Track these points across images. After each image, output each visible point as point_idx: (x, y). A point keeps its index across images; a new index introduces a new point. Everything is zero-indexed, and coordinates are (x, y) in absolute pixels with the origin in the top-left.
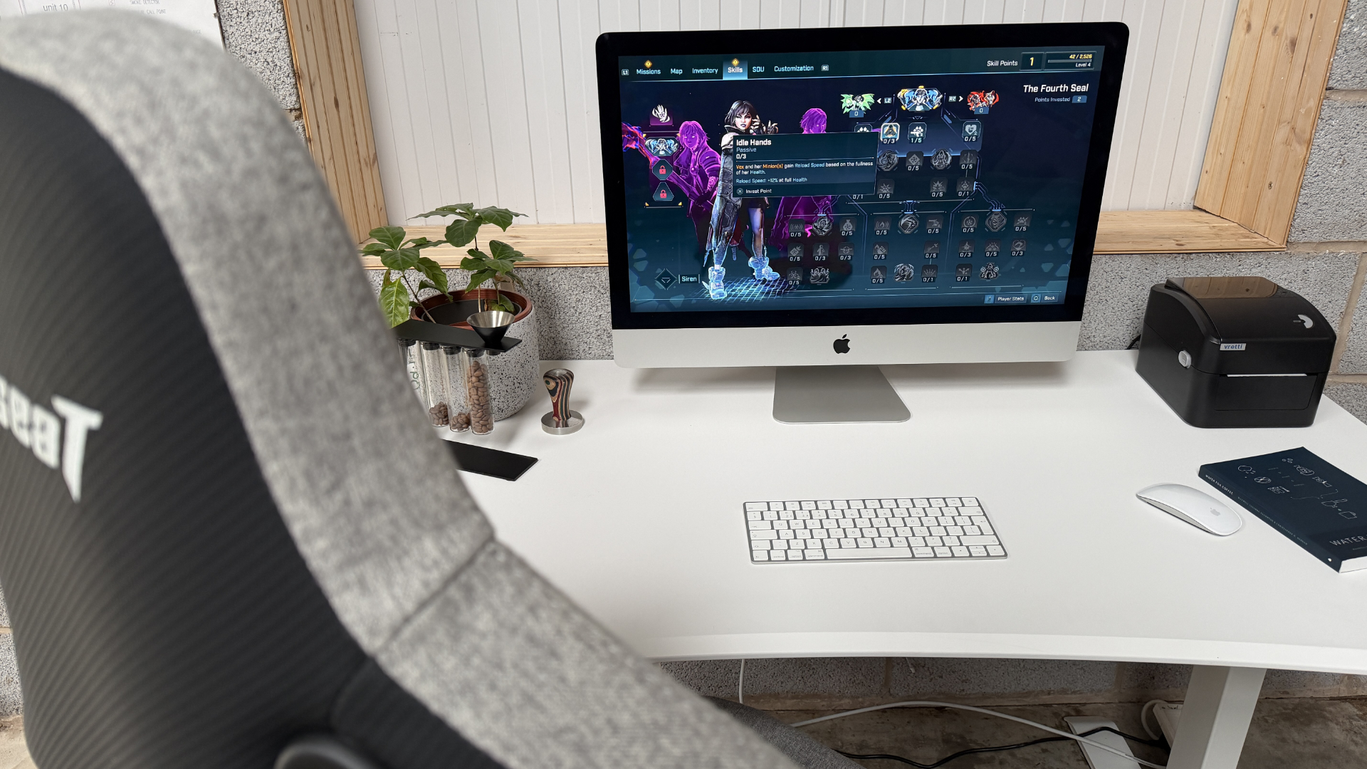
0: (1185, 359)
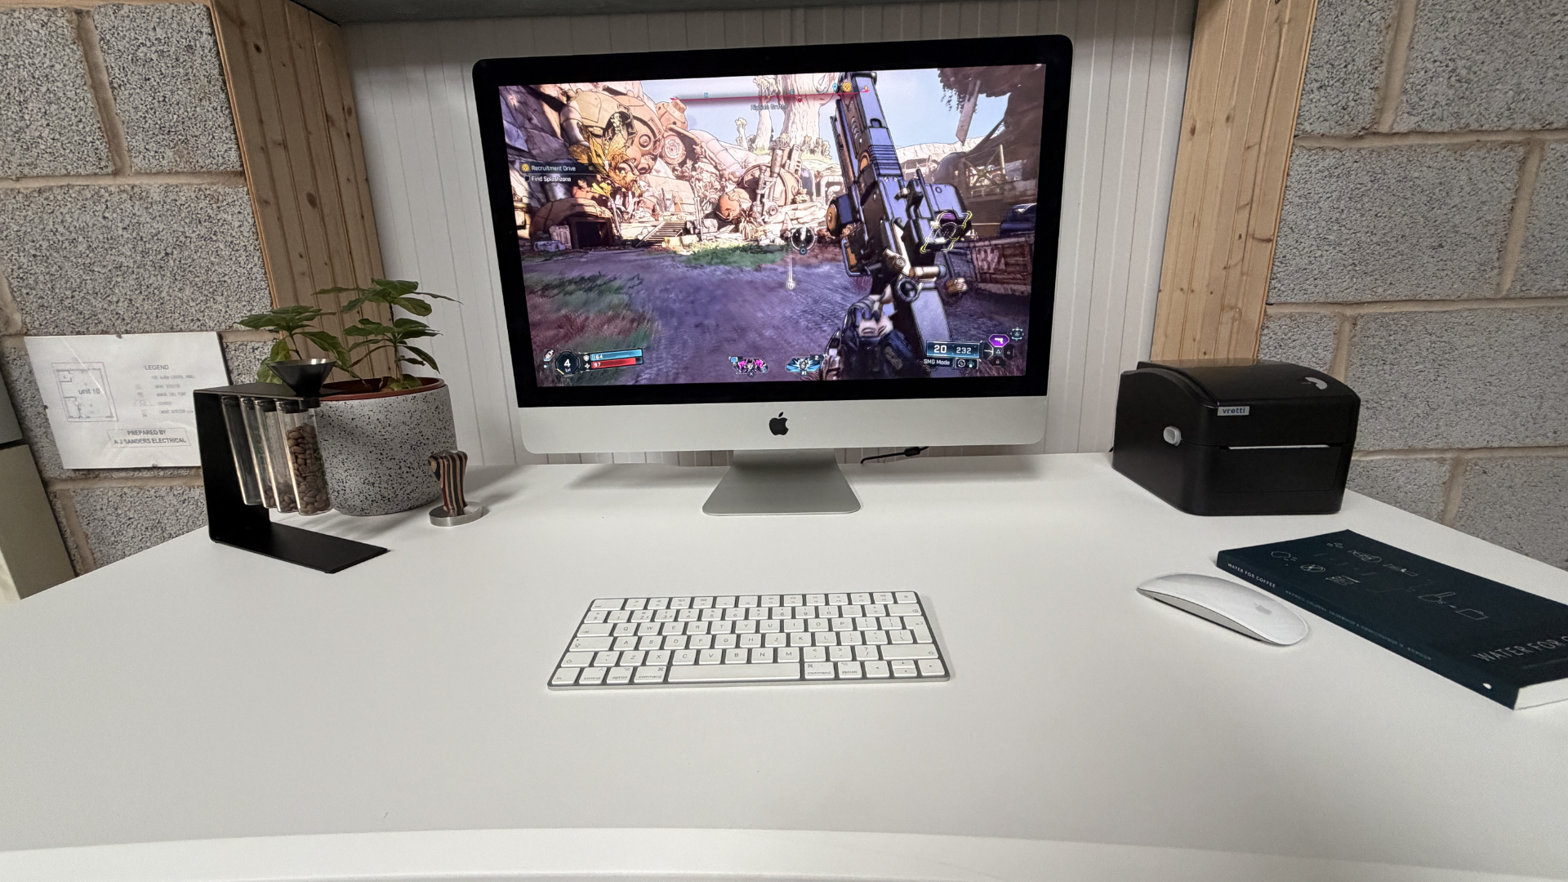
0: (1172, 436)
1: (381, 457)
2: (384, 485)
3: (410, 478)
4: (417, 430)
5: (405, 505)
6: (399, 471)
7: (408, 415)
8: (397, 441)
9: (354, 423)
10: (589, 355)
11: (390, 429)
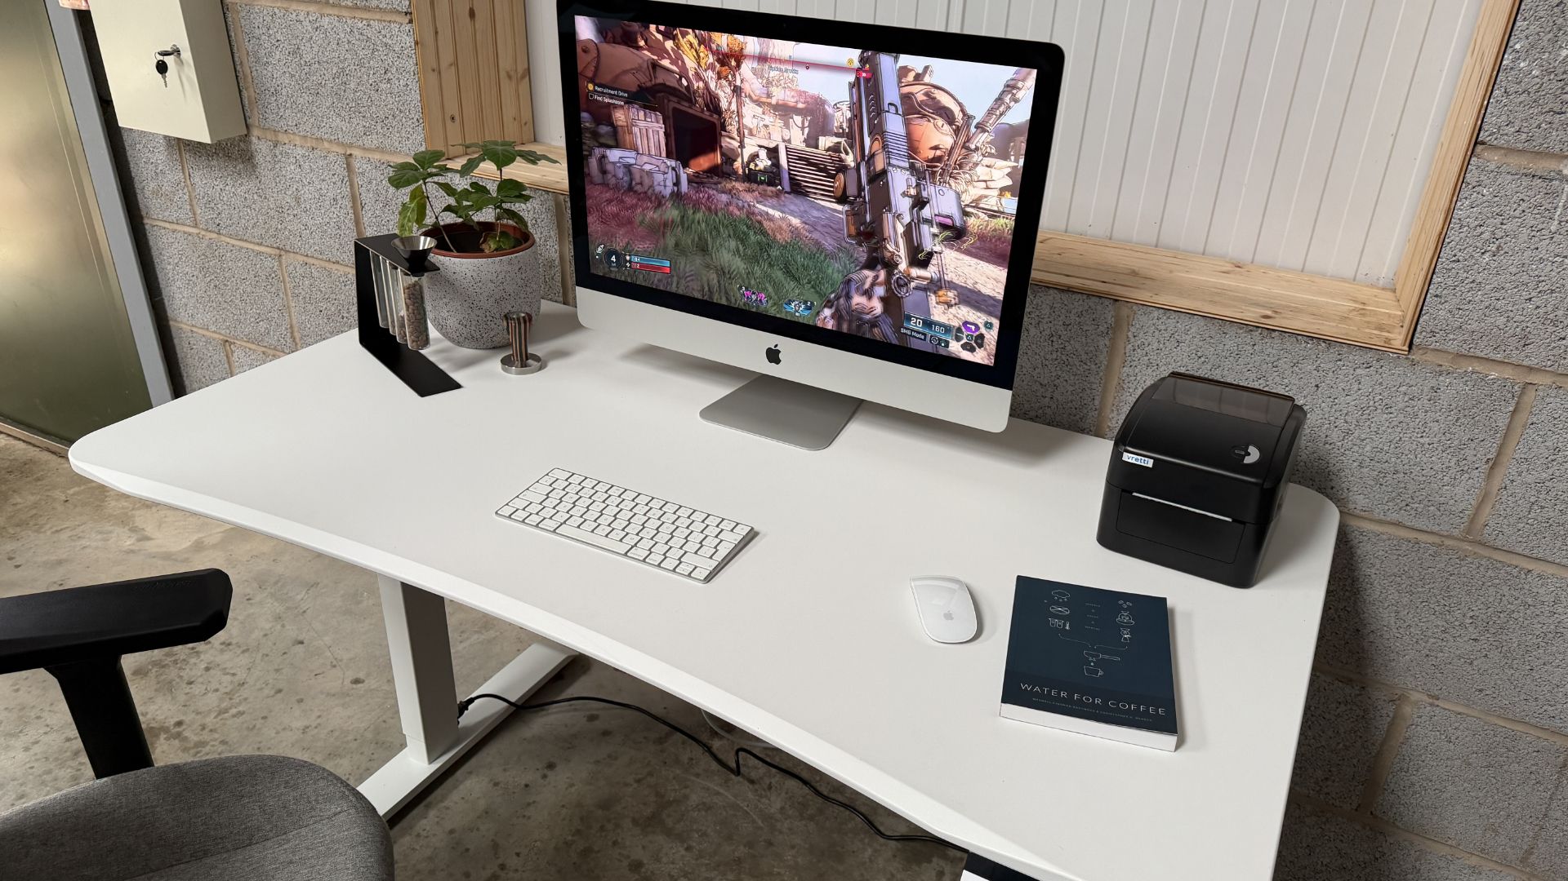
1: (472, 306)
2: (473, 328)
3: (493, 326)
4: (501, 288)
5: (489, 345)
6: (485, 319)
7: (495, 275)
8: (485, 294)
9: (455, 276)
10: (630, 255)
11: (480, 284)
